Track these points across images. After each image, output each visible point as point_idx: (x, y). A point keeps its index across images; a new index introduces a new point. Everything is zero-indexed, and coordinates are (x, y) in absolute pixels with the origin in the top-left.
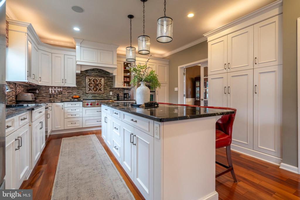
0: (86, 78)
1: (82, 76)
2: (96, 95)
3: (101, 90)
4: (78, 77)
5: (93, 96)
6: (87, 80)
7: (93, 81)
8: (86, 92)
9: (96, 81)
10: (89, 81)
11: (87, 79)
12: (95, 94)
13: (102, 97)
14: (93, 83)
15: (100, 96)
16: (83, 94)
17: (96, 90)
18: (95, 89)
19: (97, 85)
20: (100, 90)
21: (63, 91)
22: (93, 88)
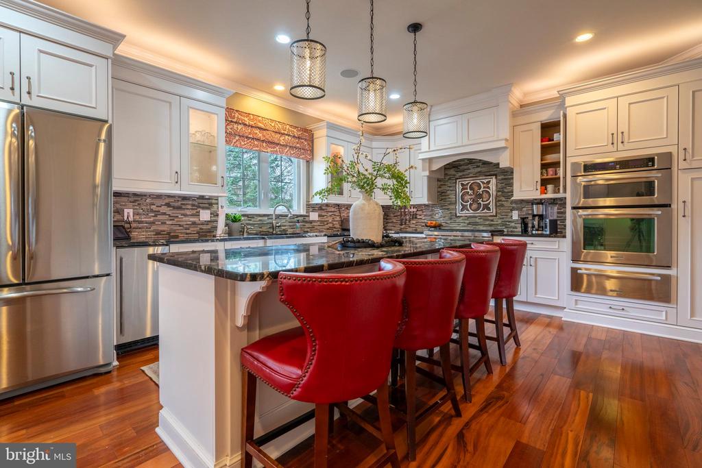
0: (456, 183)
1: (450, 179)
2: (477, 220)
3: (489, 209)
4: (442, 183)
5: (469, 224)
6: (459, 187)
7: (471, 188)
8: (456, 214)
9: (476, 188)
10: (462, 190)
11: (457, 185)
12: (476, 217)
13: (491, 225)
14: (470, 192)
15: (487, 223)
16: (451, 219)
17: (478, 209)
18: (475, 206)
19: (480, 196)
20: (487, 207)
21: (418, 213)
22: (471, 205)
